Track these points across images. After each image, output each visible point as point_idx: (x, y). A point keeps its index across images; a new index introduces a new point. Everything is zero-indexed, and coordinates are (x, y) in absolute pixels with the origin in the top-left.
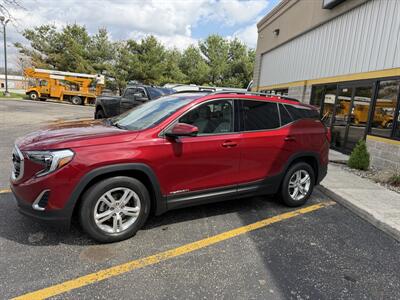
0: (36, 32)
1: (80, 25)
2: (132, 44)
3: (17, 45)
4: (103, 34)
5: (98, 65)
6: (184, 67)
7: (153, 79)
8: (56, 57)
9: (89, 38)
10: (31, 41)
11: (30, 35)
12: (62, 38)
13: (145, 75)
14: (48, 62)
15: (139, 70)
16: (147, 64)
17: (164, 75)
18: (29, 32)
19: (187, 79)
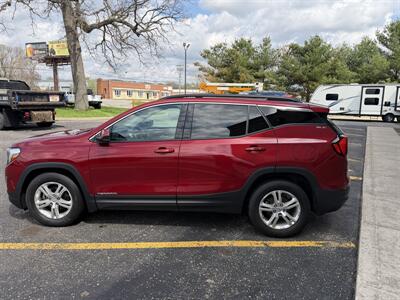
0: (212, 51)
1: (247, 38)
2: (294, 48)
3: (196, 64)
4: (266, 42)
5: (259, 74)
6: (353, 64)
7: (315, 80)
8: (225, 70)
9: (253, 50)
10: (207, 60)
11: (206, 55)
12: (231, 53)
13: (305, 78)
14: (218, 76)
15: (299, 73)
16: (309, 66)
17: (327, 75)
18: (206, 52)
19: (356, 77)
